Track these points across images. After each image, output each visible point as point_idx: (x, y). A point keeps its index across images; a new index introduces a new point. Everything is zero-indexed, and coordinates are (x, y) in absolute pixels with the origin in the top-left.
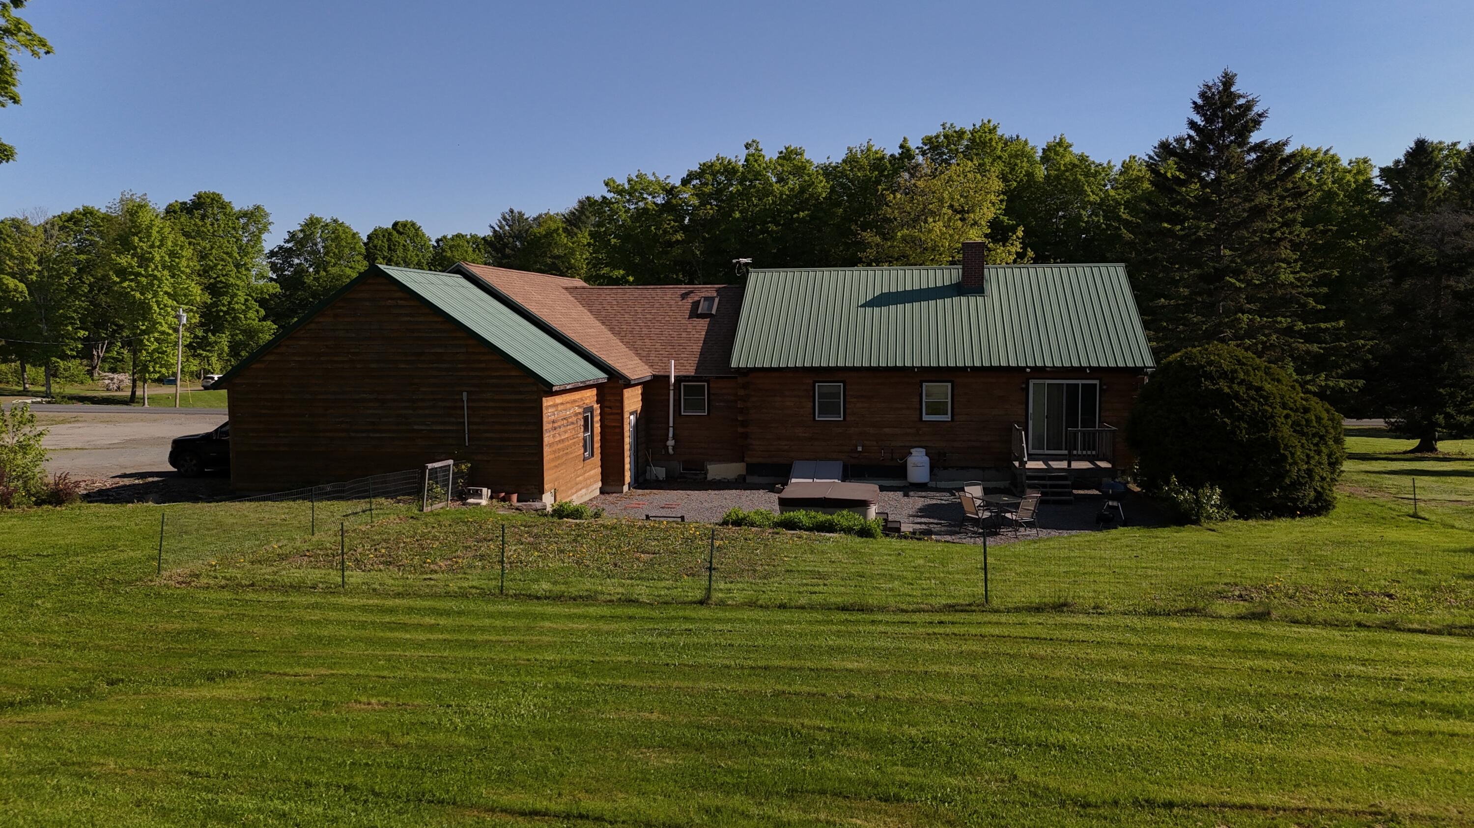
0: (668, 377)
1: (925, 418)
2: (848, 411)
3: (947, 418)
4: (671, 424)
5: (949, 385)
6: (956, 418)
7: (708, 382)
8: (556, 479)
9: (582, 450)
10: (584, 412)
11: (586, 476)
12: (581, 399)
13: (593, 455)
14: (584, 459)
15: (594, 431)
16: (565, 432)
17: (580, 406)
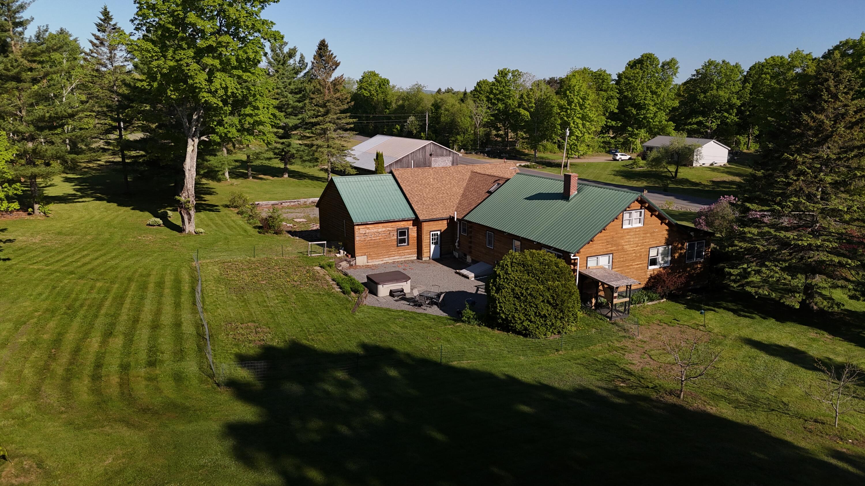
0: (454, 218)
2: (495, 245)
4: (458, 237)
5: (520, 243)
8: (367, 252)
9: (396, 243)
10: (398, 229)
11: (399, 252)
12: (395, 225)
13: (408, 244)
14: (398, 246)
15: (410, 236)
16: (376, 237)
17: (393, 228)
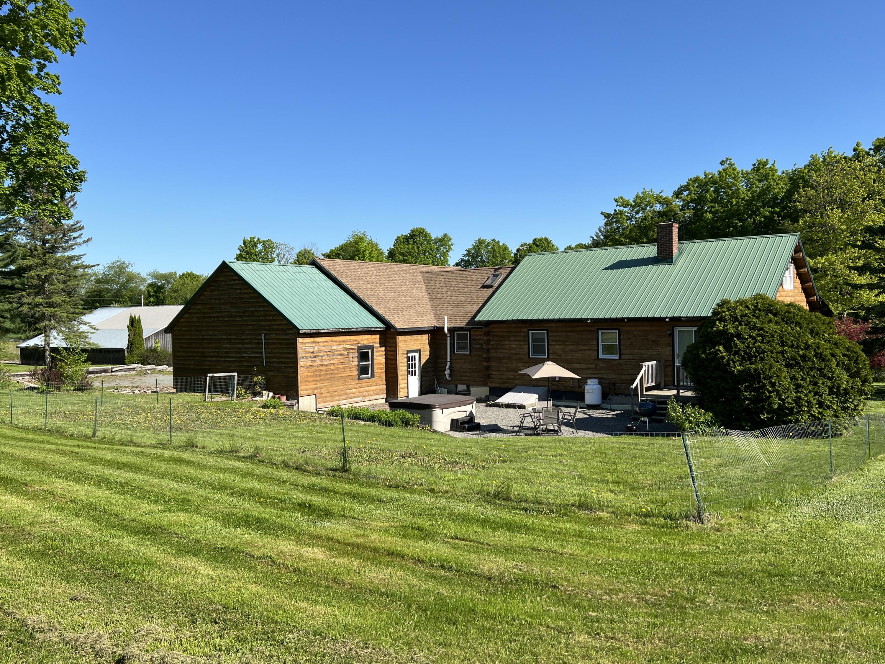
0: (443, 328)
1: (601, 356)
2: (550, 351)
3: (616, 357)
4: (448, 360)
5: (617, 331)
6: (622, 356)
7: (470, 331)
8: (316, 389)
9: (357, 373)
10: (359, 348)
11: (362, 389)
12: (355, 340)
13: (373, 376)
14: (359, 379)
15: (375, 361)
16: (330, 360)
17: (352, 345)
